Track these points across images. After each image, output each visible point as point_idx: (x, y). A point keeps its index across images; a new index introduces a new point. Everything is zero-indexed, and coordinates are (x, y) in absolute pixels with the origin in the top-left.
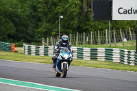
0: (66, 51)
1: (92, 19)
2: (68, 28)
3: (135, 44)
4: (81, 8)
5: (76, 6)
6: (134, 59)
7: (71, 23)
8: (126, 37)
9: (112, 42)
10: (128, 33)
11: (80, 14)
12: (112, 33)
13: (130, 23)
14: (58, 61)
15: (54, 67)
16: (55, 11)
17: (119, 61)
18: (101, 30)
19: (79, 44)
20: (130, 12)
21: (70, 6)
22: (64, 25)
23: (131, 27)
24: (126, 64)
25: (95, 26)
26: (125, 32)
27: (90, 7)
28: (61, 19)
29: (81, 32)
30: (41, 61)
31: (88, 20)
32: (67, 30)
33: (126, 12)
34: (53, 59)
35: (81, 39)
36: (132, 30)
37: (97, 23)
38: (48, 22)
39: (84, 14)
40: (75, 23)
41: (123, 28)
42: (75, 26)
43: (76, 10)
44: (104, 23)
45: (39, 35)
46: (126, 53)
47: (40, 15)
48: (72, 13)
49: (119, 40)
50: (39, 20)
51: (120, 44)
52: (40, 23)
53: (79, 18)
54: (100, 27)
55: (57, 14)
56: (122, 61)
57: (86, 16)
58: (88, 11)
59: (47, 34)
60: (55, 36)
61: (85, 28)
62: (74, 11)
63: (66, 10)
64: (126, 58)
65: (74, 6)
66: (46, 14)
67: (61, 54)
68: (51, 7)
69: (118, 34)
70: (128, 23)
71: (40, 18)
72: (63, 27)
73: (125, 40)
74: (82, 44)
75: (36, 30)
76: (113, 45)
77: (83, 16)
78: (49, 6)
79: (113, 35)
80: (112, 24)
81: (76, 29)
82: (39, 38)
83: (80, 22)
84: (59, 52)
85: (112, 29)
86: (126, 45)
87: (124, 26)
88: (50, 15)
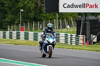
0: (51, 37)
1: (44, 12)
2: (27, 19)
3: (76, 30)
4: (36, 4)
5: (33, 2)
6: (75, 41)
7: (29, 15)
8: (69, 25)
9: (59, 28)
10: (71, 22)
11: (36, 8)
12: (59, 21)
13: (72, 14)
14: (44, 45)
15: (41, 49)
16: (18, 6)
17: (64, 42)
18: (51, 19)
19: (35, 30)
20: (72, 6)
21: (28, 2)
22: (24, 16)
23: (73, 17)
24: (70, 44)
25: (46, 17)
26: (68, 21)
27: (43, 3)
28: (22, 12)
29: (36, 21)
30: (7, 42)
31: (41, 12)
32: (26, 20)
33: (69, 6)
34: (40, 43)
35: (36, 27)
36: (73, 20)
37: (48, 15)
38: (12, 14)
39: (39, 8)
40: (32, 15)
41: (67, 18)
42: (32, 17)
43: (33, 5)
44: (53, 14)
45: (6, 24)
46: (69, 36)
47: (6, 9)
48: (29, 8)
49: (64, 27)
50: (6, 12)
51: (65, 30)
52: (6, 15)
53: (35, 11)
54: (50, 17)
55: (19, 9)
56: (66, 42)
57: (40, 9)
58: (41, 6)
59: (11, 23)
60: (18, 24)
61: (39, 18)
62: (31, 6)
63: (25, 6)
64: (69, 40)
65: (31, 2)
66: (10, 8)
67: (47, 39)
68: (14, 3)
69: (63, 22)
70: (70, 15)
71: (6, 11)
72: (23, 17)
73: (68, 27)
74: (37, 30)
75: (4, 20)
76: (60, 30)
77: (38, 10)
78: (13, 3)
79: (60, 23)
80: (59, 15)
81: (32, 19)
82: (6, 25)
83: (36, 14)
84: (45, 37)
85: (59, 19)
86: (69, 30)
87: (68, 17)
88: (14, 9)
